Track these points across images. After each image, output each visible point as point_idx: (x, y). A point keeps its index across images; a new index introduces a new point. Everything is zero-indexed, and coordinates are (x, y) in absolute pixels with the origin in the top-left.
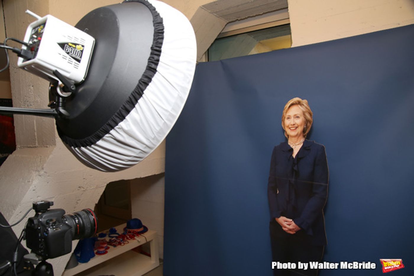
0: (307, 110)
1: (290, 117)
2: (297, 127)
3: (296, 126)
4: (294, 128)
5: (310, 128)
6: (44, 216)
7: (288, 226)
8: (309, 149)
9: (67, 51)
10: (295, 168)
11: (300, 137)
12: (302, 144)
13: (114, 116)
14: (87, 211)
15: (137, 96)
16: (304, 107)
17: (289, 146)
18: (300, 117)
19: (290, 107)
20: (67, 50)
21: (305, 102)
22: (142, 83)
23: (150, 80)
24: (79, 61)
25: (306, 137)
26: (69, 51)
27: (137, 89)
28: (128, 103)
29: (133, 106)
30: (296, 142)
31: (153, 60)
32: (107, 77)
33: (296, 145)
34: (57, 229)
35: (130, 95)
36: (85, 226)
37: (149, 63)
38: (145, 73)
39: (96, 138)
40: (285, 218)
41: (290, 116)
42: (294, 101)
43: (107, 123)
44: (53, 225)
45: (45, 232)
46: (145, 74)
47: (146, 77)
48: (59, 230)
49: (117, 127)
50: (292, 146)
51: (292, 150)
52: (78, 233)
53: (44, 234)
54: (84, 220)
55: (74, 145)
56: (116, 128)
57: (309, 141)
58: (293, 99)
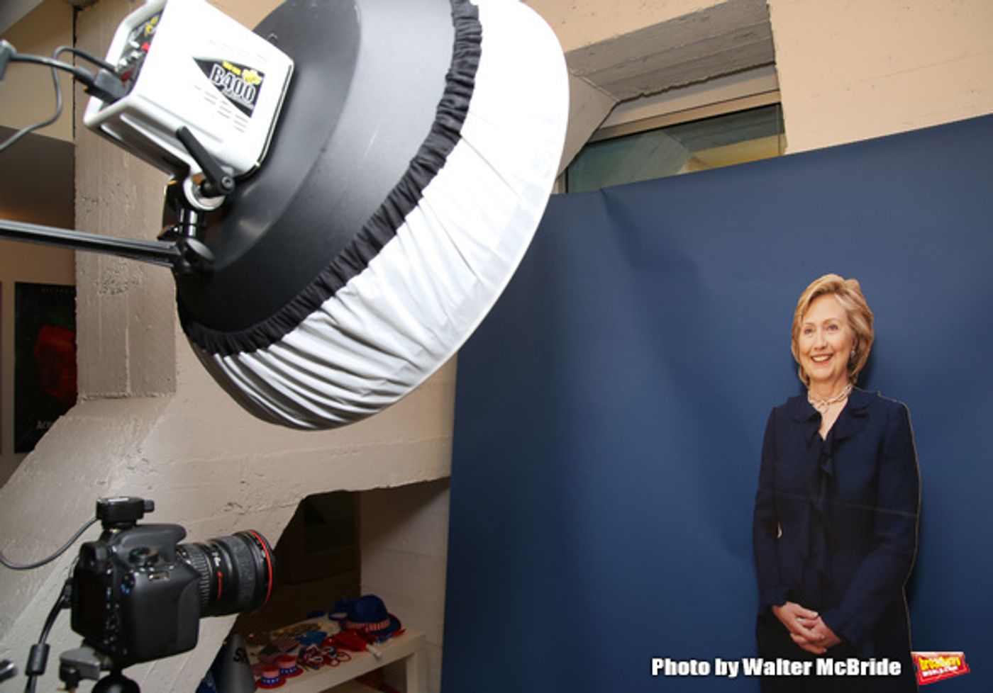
0: (859, 307)
1: (813, 328)
2: (831, 356)
3: (828, 351)
4: (823, 358)
5: (866, 355)
6: (125, 539)
7: (805, 631)
8: (863, 416)
9: (219, 81)
10: (827, 468)
11: (839, 383)
12: (845, 401)
13: (337, 260)
14: (248, 537)
15: (404, 203)
16: (851, 300)
17: (811, 405)
18: (839, 327)
19: (812, 300)
20: (217, 78)
21: (851, 285)
22: (420, 168)
23: (441, 160)
24: (248, 112)
25: (855, 381)
26: (224, 82)
27: (404, 184)
28: (378, 222)
29: (392, 233)
30: (829, 395)
31: (452, 106)
32: (323, 150)
33: (829, 404)
34: (158, 575)
35: (385, 202)
36: (240, 575)
37: (441, 115)
38: (427, 140)
39: (282, 323)
40: (797, 608)
41: (811, 324)
42: (823, 282)
43: (318, 279)
44: (149, 563)
45: (124, 582)
46: (428, 144)
47: (432, 152)
48: (165, 579)
49: (344, 289)
50: (819, 408)
51: (817, 418)
52: (219, 597)
53: (121, 590)
54: (237, 560)
55: (222, 349)
56: (341, 293)
57: (865, 391)
58: (821, 279)
